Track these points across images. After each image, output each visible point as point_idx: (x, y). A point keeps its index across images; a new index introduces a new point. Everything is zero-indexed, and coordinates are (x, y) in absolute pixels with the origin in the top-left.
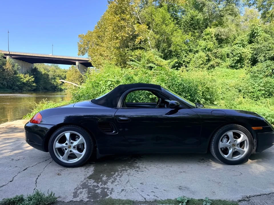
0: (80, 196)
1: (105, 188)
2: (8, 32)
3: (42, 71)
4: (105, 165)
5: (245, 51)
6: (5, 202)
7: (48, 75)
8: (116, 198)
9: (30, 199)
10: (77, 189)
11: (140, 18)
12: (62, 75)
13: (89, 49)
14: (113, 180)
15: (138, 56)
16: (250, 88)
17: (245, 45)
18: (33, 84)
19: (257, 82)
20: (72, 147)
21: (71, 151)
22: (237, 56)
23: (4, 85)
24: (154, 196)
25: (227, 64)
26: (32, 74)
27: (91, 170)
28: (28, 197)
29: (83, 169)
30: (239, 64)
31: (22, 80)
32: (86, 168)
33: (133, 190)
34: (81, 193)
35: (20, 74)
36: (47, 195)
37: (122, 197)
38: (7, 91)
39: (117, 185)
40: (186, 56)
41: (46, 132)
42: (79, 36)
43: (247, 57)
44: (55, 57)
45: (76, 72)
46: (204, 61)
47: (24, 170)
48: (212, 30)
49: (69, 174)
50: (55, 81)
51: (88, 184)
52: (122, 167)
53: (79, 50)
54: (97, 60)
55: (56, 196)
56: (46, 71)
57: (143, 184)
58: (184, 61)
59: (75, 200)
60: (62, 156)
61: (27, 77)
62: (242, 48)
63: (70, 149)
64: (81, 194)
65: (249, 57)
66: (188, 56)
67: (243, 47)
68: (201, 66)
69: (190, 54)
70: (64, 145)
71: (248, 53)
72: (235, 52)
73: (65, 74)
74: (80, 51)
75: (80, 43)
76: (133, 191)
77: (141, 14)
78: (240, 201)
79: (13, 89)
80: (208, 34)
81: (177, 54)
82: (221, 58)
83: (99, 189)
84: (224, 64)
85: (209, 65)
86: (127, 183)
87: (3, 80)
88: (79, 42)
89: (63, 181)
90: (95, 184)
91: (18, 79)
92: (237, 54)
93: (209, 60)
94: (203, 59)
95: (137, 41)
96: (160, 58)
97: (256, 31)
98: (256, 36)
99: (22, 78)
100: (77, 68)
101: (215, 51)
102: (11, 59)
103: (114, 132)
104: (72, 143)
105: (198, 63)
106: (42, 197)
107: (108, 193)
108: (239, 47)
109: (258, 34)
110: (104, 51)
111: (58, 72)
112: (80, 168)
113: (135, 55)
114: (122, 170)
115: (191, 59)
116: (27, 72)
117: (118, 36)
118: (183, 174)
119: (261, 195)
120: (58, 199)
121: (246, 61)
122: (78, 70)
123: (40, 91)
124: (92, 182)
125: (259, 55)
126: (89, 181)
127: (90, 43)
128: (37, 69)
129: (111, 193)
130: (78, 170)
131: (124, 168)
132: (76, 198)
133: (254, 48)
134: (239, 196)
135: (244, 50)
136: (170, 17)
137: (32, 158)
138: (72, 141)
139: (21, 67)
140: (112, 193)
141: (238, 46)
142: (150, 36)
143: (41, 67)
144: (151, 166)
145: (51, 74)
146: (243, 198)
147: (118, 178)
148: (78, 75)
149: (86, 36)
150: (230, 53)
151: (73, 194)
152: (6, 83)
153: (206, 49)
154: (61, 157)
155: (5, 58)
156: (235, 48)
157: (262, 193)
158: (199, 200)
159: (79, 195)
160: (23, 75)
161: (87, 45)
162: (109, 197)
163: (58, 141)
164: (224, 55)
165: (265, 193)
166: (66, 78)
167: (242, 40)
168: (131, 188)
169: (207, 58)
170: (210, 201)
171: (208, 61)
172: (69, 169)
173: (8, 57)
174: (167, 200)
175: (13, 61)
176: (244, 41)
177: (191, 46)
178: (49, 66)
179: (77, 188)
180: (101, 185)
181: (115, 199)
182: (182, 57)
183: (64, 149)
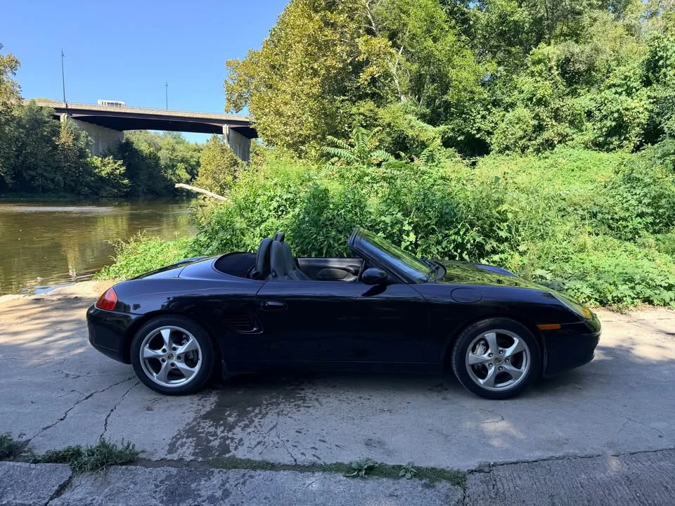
0: (180, 451)
1: (228, 438)
2: (63, 56)
3: (142, 148)
4: (240, 392)
5: (633, 105)
6: (50, 457)
7: (157, 159)
8: (243, 458)
9: (91, 453)
10: (176, 438)
11: (373, 18)
12: (192, 157)
13: (252, 96)
14: (247, 422)
15: (366, 117)
16: (617, 209)
17: (634, 90)
18: (122, 180)
19: (636, 194)
20: (175, 358)
21: (173, 364)
22: (611, 119)
23: (58, 184)
24: (314, 455)
25: (586, 138)
26: (120, 156)
27: (210, 402)
28: (88, 450)
29: (195, 398)
30: (617, 138)
31: (97, 170)
32: (202, 397)
33: (278, 443)
34: (183, 445)
35: (92, 157)
36: (120, 447)
37: (254, 456)
38: (64, 197)
39: (251, 434)
40: (484, 117)
41: (127, 325)
42: (228, 64)
43: (638, 120)
44: (173, 115)
45: (223, 151)
46: (526, 131)
47: (87, 398)
48: (552, 51)
49: (168, 408)
50: (174, 174)
51: (198, 429)
52: (272, 397)
53: (227, 99)
54: (268, 126)
55: (138, 449)
56: (152, 149)
57: (301, 432)
58: (479, 130)
59: (169, 457)
60: (157, 373)
61: (109, 163)
62: (624, 97)
63: (171, 361)
64: (181, 447)
65: (643, 121)
66: (488, 117)
67: (629, 94)
68: (521, 143)
69: (494, 110)
70: (159, 352)
71: (641, 110)
72: (605, 108)
73: (196, 154)
74: (229, 100)
75: (230, 82)
76: (278, 445)
77: (374, 10)
78: (472, 472)
79: (79, 194)
80: (539, 62)
81: (463, 113)
82: (571, 123)
83: (216, 439)
84: (578, 138)
85: (539, 140)
86: (271, 429)
87: (55, 172)
88: (227, 79)
89: (155, 422)
90: (212, 429)
91: (89, 169)
92: (612, 113)
93: (540, 128)
94: (525, 126)
95: (364, 77)
96: (419, 122)
97: (661, 53)
98: (663, 66)
99: (97, 167)
100: (226, 141)
101: (556, 103)
102: (71, 121)
103: (255, 329)
104: (175, 349)
105: (512, 135)
106: (111, 451)
107: (231, 448)
108: (617, 96)
109: (668, 62)
110: (286, 104)
111: (181, 152)
112: (191, 397)
113: (360, 114)
114: (269, 404)
115: (496, 123)
116: (109, 151)
117: (316, 67)
118: (387, 416)
119: (517, 463)
120: (141, 456)
121: (633, 131)
122: (229, 146)
123: (139, 196)
124: (207, 426)
125: (666, 117)
126: (202, 424)
127: (255, 82)
128: (133, 143)
129: (236, 448)
130: (186, 400)
131: (274, 400)
132: (172, 453)
133: (655, 97)
134: (473, 463)
135: (630, 103)
136: (444, 17)
137: (102, 373)
138: (174, 345)
139: (95, 140)
140: (239, 447)
141: (616, 93)
142: (396, 64)
143: (142, 139)
144: (329, 396)
145: (164, 155)
146: (480, 466)
147: (256, 420)
148: (229, 159)
149: (245, 65)
150: (594, 109)
151: (167, 448)
152: (61, 178)
153: (534, 100)
154: (155, 374)
155: (58, 118)
156: (606, 98)
157: (521, 459)
158: (393, 467)
159: (178, 449)
160: (100, 159)
161: (247, 85)
162: (231, 454)
163: (148, 345)
164: (580, 114)
165: (527, 459)
166: (200, 166)
167: (626, 77)
168: (276, 440)
169: (536, 122)
170: (413, 470)
171: (539, 131)
172: (169, 398)
173: (63, 116)
174: (335, 464)
175: (75, 124)
176: (632, 80)
177: (499, 92)
178: (159, 137)
179: (178, 437)
180: (223, 432)
181: (240, 459)
182: (474, 120)
183: (160, 359)
